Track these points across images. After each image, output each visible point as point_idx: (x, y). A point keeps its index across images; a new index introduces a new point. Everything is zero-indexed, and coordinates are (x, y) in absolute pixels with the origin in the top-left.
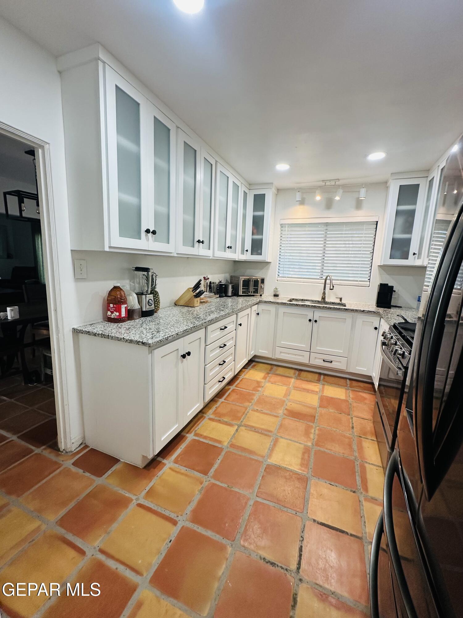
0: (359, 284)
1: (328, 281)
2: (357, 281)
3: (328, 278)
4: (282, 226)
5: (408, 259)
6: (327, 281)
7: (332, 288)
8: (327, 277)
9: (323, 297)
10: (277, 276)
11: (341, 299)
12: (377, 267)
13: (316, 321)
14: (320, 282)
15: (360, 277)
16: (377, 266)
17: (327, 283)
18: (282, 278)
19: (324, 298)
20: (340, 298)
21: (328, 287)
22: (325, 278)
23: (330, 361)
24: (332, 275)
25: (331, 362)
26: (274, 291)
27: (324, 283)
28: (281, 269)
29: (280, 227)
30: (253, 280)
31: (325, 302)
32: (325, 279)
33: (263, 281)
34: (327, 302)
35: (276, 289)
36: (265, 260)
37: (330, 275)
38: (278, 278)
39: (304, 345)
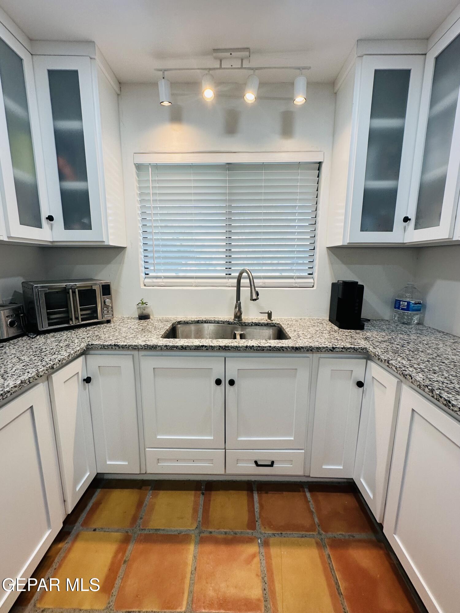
0: (296, 283)
1: (244, 282)
2: (292, 278)
3: (245, 274)
4: (139, 167)
5: (392, 231)
6: (242, 281)
7: (254, 297)
8: (241, 274)
9: (238, 314)
10: (144, 275)
11: (270, 315)
12: (325, 251)
13: (232, 383)
14: (227, 283)
15: (298, 270)
16: (326, 249)
17: (241, 285)
18: (155, 280)
19: (238, 316)
20: (268, 313)
21: (245, 292)
22: (237, 274)
23: (270, 463)
24: (251, 268)
25: (272, 464)
26: (138, 308)
27: (236, 285)
28: (151, 261)
29: (134, 169)
30: (77, 290)
31: (241, 323)
32: (237, 277)
33: (106, 289)
34: (245, 323)
35: (143, 303)
36: (104, 242)
37: (247, 268)
38: (147, 280)
39: (210, 435)
